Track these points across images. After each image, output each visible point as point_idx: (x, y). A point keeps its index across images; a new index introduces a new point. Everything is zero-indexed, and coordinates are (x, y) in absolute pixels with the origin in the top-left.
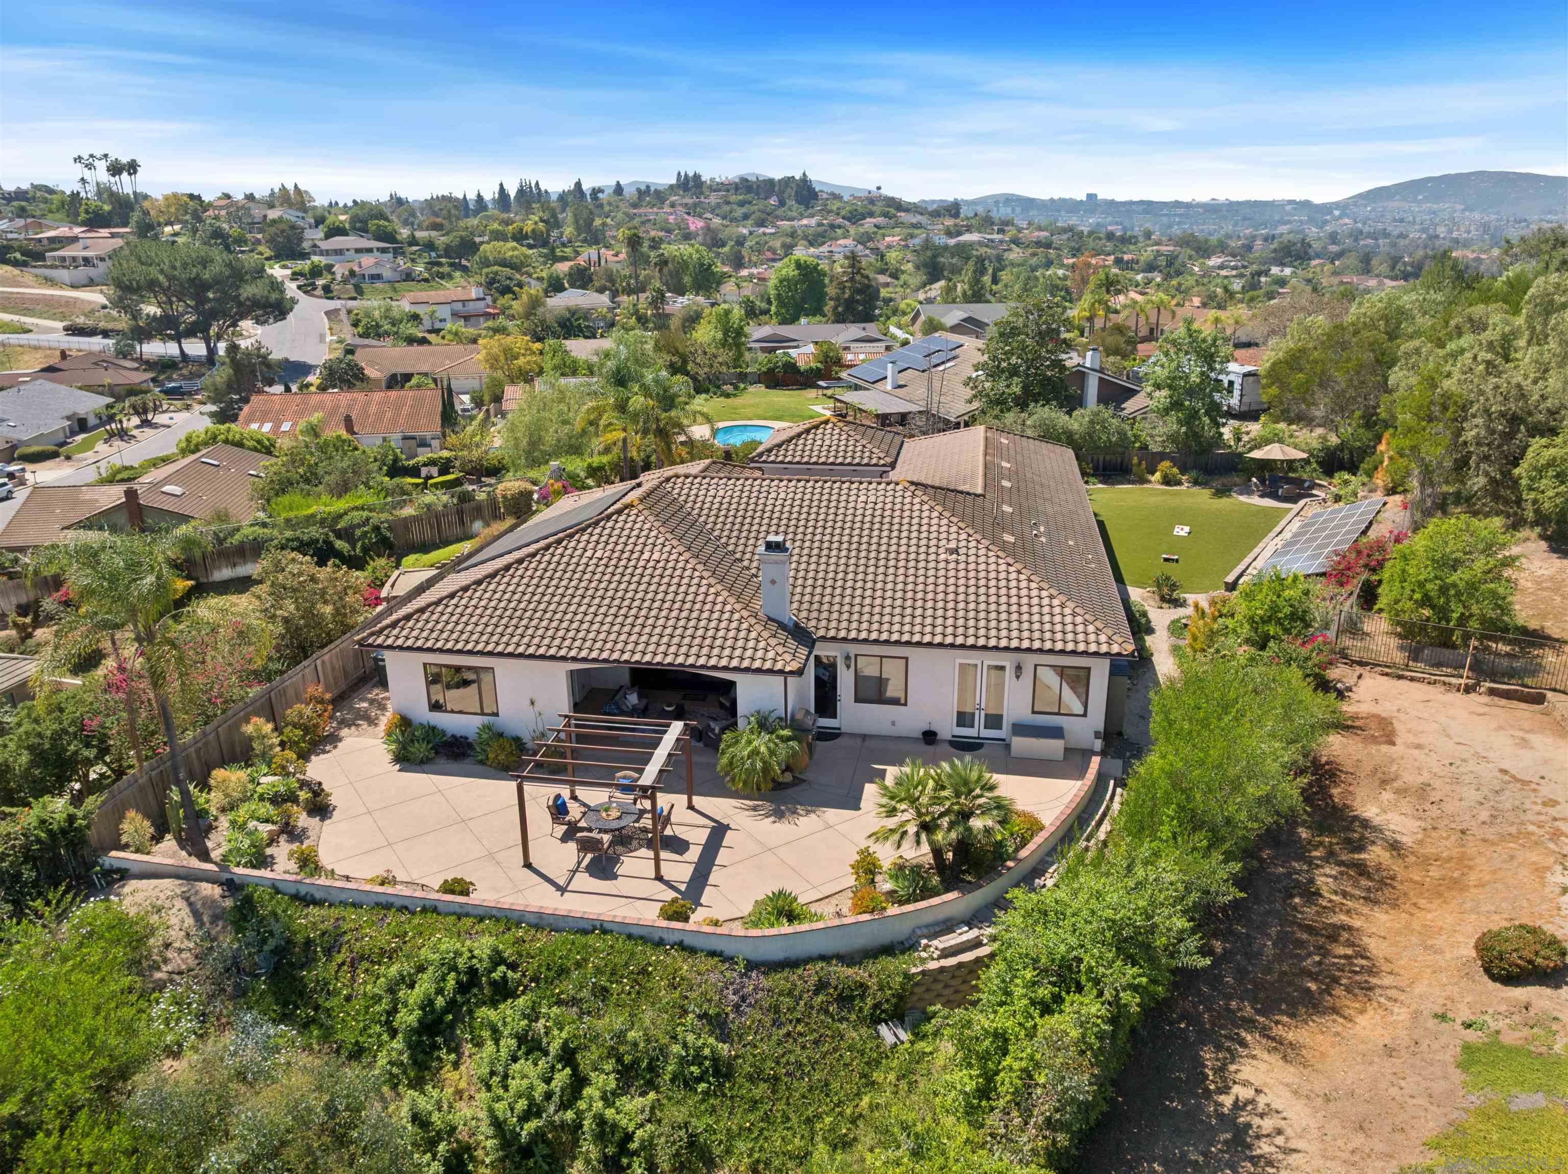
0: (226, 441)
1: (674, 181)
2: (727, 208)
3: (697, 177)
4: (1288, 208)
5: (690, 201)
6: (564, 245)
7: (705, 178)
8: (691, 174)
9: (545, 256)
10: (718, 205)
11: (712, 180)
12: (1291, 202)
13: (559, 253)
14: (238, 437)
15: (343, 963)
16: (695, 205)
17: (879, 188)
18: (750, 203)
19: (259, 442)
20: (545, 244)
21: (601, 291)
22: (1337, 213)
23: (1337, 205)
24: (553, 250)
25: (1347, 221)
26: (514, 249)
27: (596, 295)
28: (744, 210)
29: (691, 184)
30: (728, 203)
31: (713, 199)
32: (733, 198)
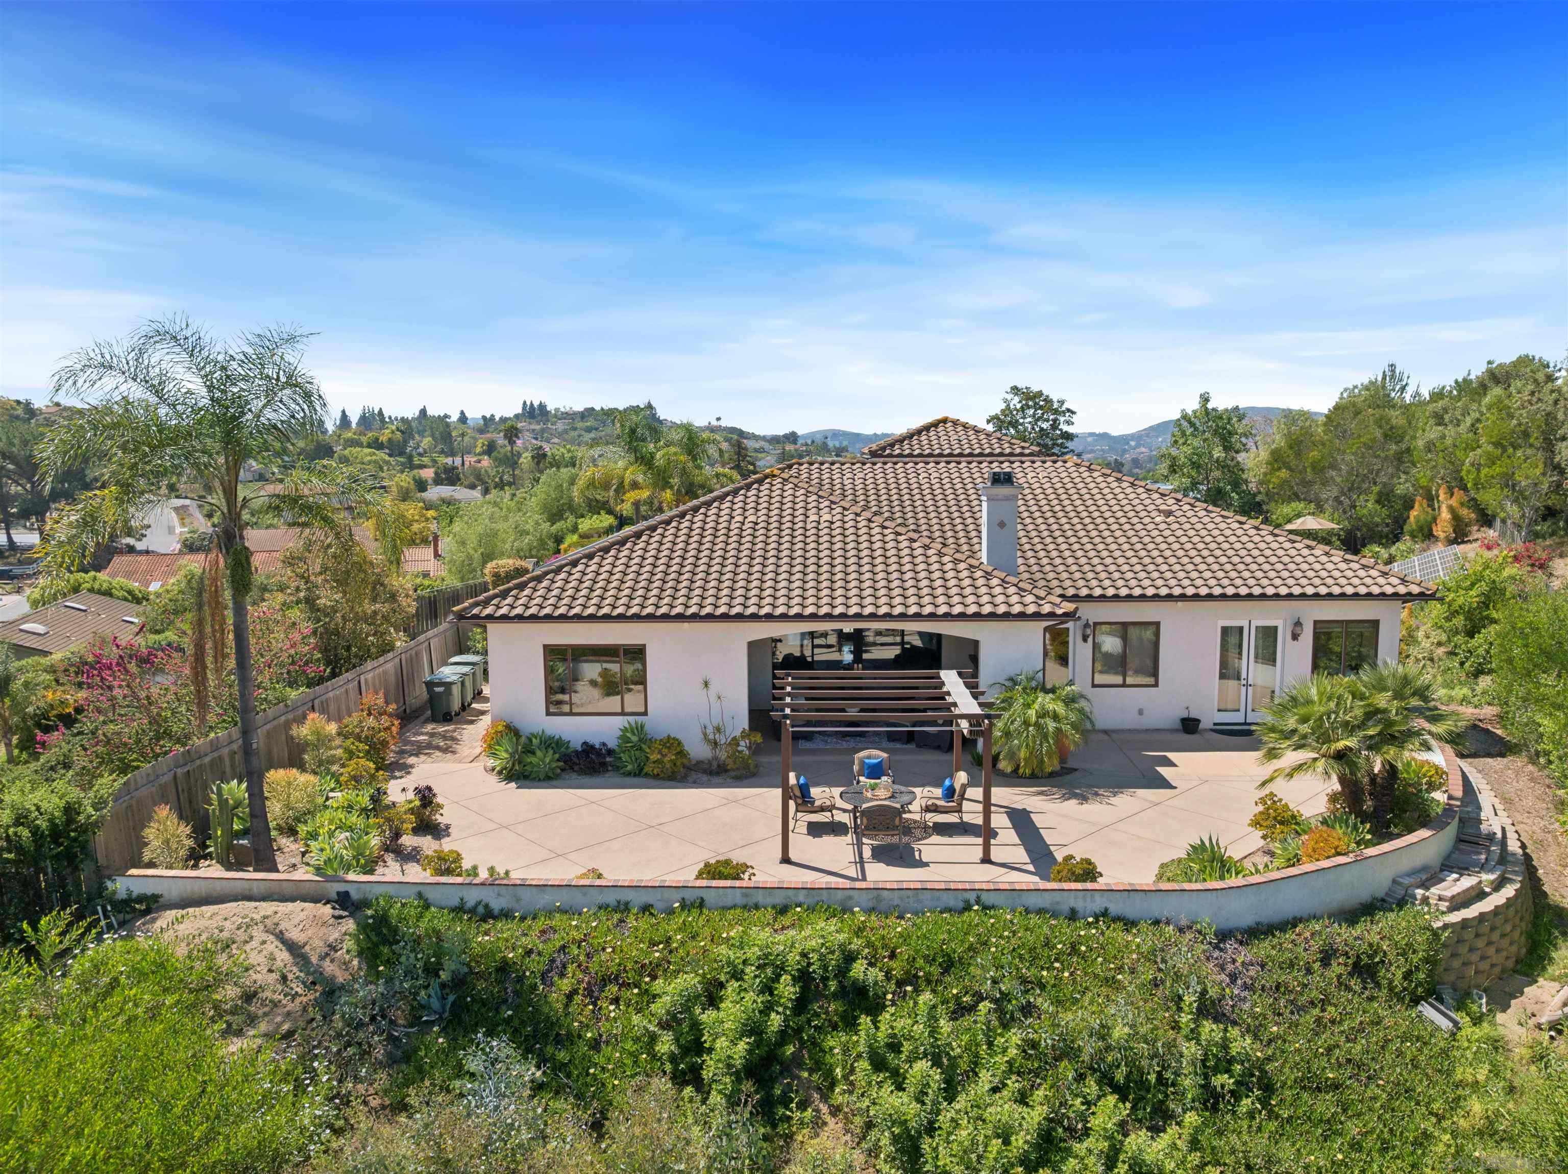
0: (91, 590)
1: (520, 411)
2: (574, 434)
3: (542, 407)
4: (1090, 439)
5: (537, 427)
6: (420, 455)
7: (551, 407)
8: (536, 404)
9: (402, 464)
10: (566, 432)
11: (557, 410)
12: (1092, 434)
13: (416, 461)
14: (105, 586)
15: (574, 992)
16: (543, 431)
17: (718, 419)
18: (596, 429)
19: (130, 592)
20: (401, 453)
21: (473, 487)
22: (1133, 443)
23: (1132, 437)
24: (410, 458)
25: (1143, 450)
26: (371, 454)
27: (467, 490)
28: (592, 435)
29: (537, 412)
30: (575, 429)
31: (560, 426)
32: (580, 425)
